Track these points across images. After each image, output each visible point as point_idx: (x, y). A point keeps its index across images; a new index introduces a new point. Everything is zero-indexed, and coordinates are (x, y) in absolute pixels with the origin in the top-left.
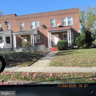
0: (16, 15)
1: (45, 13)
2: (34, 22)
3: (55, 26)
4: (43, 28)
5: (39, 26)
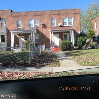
0: (12, 11)
1: (45, 11)
2: (33, 20)
3: (55, 26)
4: (43, 27)
5: (38, 25)
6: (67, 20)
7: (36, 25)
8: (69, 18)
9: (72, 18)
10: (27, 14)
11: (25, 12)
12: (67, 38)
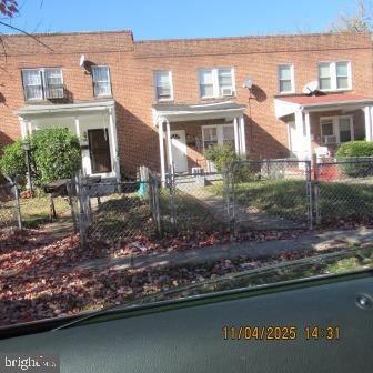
1: (258, 38)
2: (215, 72)
4: (250, 98)
5: (233, 88)
7: (228, 88)
8: (338, 65)
9: (345, 64)
10: (194, 48)
11: (186, 41)
12: (331, 133)
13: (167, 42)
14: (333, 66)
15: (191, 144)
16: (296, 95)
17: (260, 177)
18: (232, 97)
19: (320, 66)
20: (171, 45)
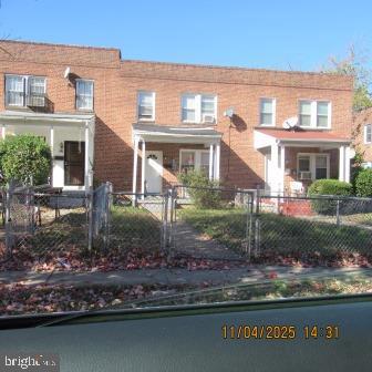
2: (198, 98)
3: (273, 125)
4: (231, 127)
5: (215, 115)
6: (311, 109)
7: (209, 115)
8: (319, 103)
9: (325, 103)
11: (173, 65)
12: (308, 170)
13: (153, 64)
14: (314, 105)
15: (167, 166)
16: (275, 129)
17: (233, 205)
18: (212, 125)
19: (302, 103)
20: (157, 67)
